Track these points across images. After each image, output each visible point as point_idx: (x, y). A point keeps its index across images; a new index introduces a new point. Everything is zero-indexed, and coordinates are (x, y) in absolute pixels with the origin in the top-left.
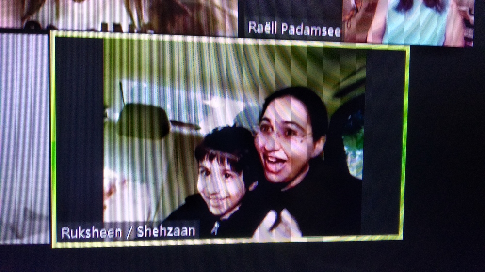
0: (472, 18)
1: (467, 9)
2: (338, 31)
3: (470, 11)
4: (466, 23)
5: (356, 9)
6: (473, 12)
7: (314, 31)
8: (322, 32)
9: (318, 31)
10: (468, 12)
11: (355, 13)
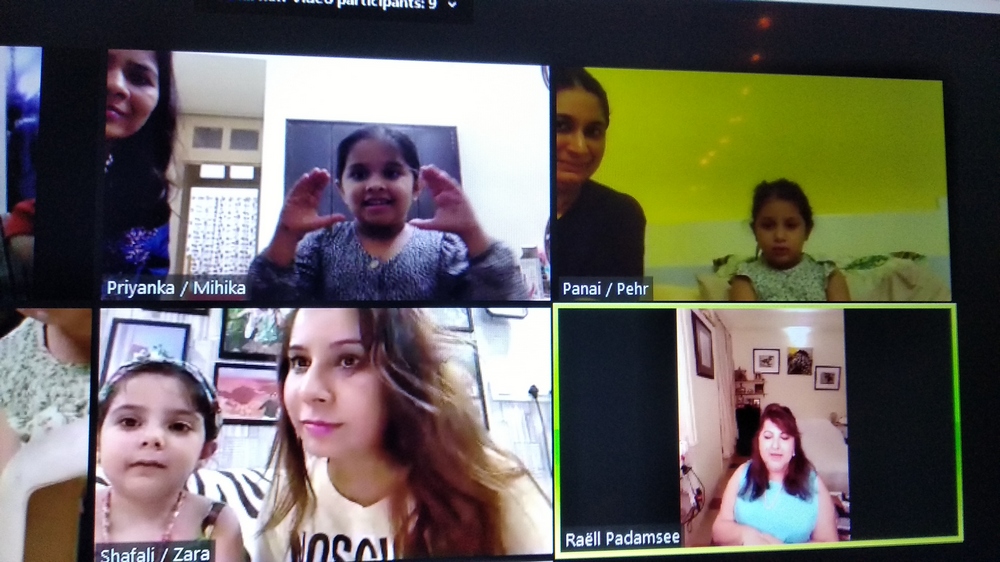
0: (846, 505)
1: (839, 494)
2: (676, 537)
3: (844, 496)
4: (840, 512)
5: (698, 507)
6: (848, 497)
7: (646, 538)
8: (656, 540)
9: (651, 538)
10: (840, 498)
11: (696, 511)
